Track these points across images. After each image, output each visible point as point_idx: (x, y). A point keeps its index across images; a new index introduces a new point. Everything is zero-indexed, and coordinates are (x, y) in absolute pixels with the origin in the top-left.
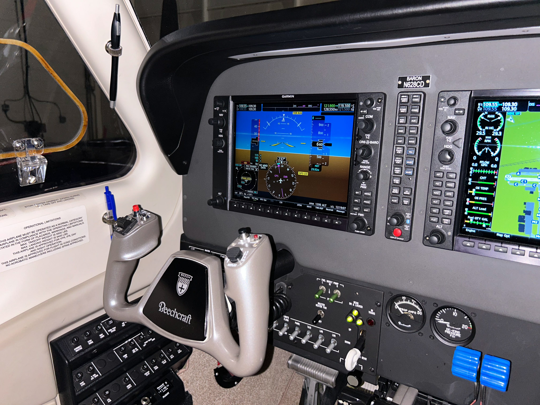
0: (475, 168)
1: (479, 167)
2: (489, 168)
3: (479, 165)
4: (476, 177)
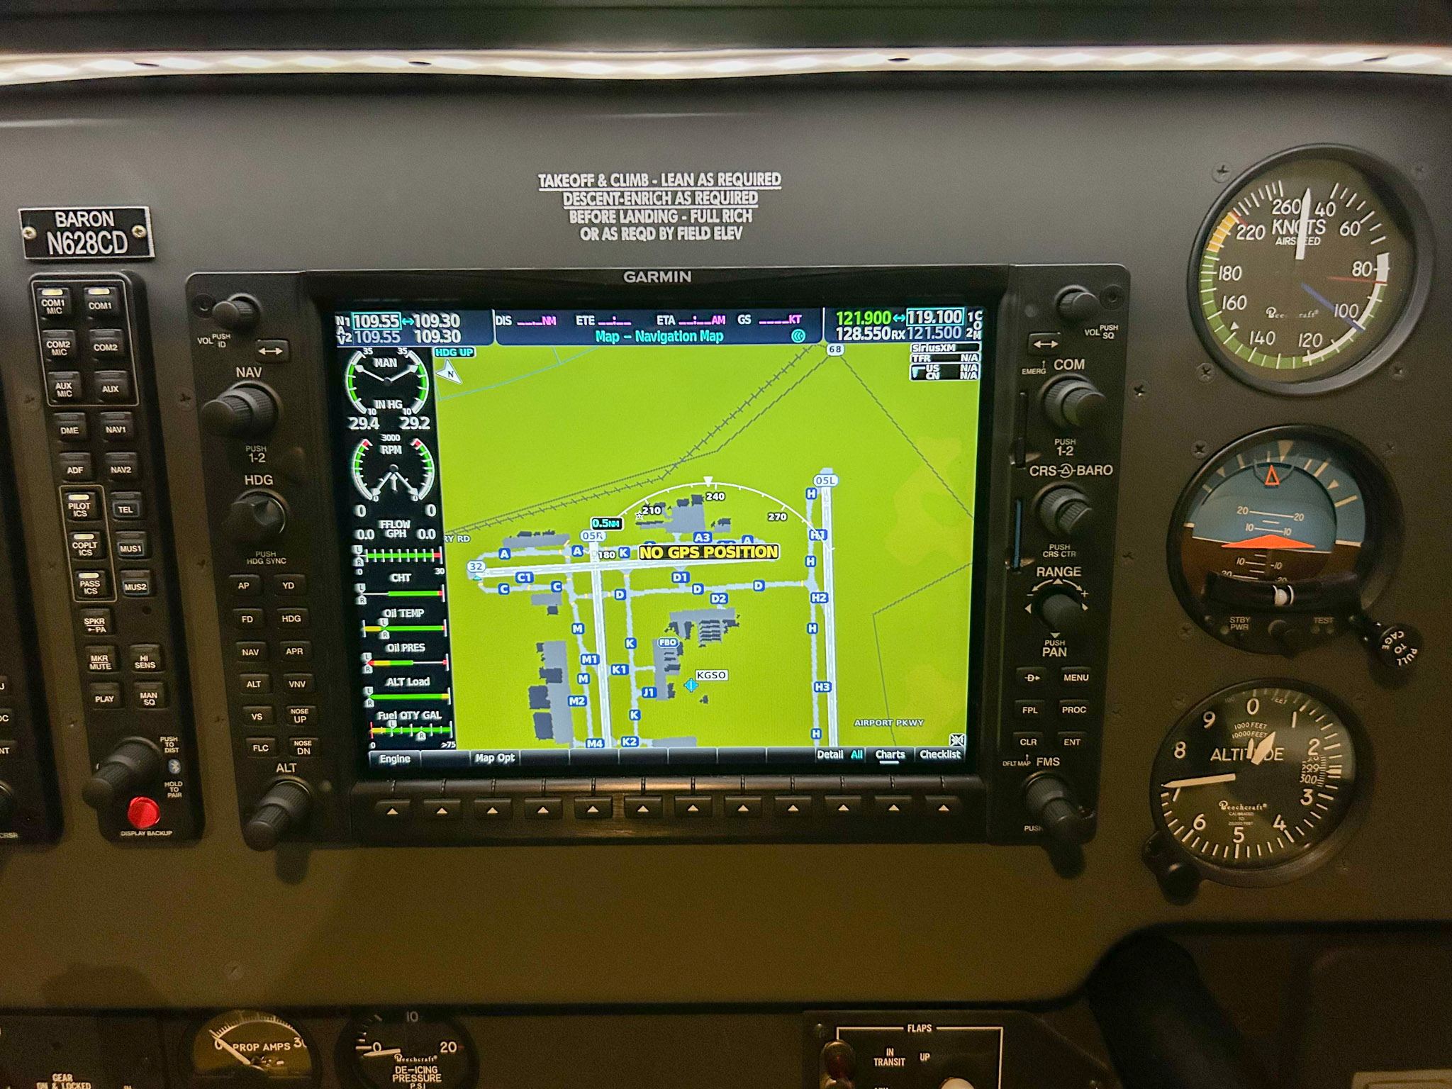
0: (368, 546)
1: (382, 542)
2: (410, 542)
3: (380, 533)
4: (378, 575)
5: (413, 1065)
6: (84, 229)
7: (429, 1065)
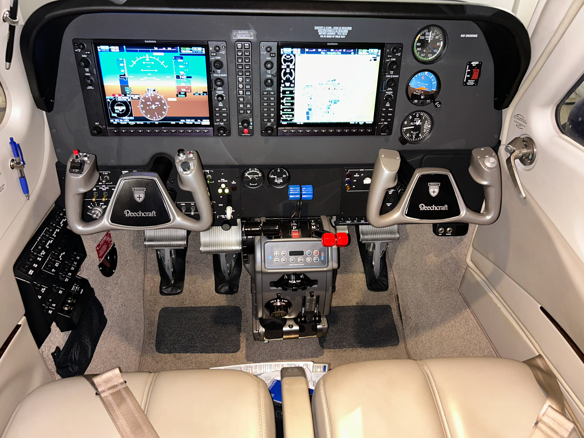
0: (283, 87)
1: (285, 87)
2: (290, 87)
3: (285, 85)
4: (284, 92)
5: (278, 179)
6: (243, 34)
7: (281, 179)
